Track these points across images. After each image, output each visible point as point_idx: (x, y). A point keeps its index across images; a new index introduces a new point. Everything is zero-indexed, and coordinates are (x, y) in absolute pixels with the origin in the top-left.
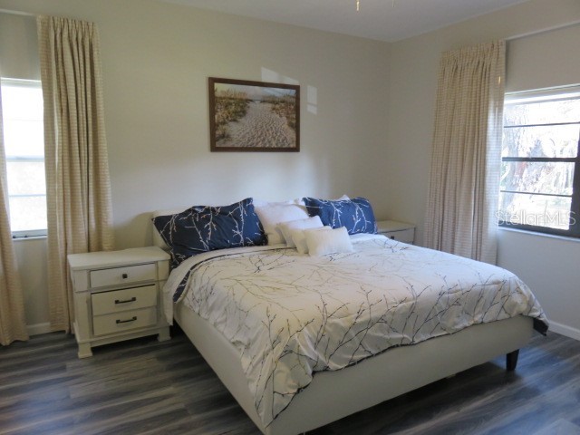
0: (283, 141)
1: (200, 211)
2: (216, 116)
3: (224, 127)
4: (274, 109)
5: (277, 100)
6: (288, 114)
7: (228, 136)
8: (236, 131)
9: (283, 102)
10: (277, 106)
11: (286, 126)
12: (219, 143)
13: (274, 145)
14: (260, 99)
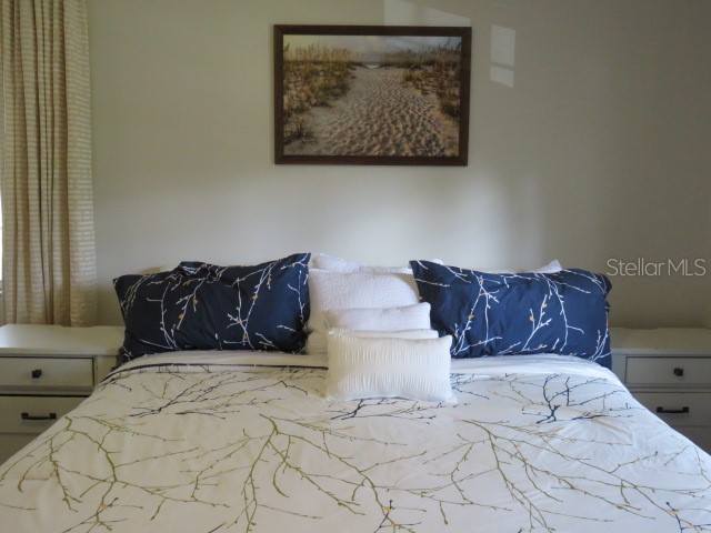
0: (428, 143)
1: (192, 271)
2: (286, 99)
3: (301, 118)
4: (409, 78)
5: (416, 60)
6: (442, 87)
7: (309, 135)
8: (326, 124)
9: (431, 63)
10: (418, 73)
11: (436, 113)
12: (291, 147)
13: (407, 151)
14: (378, 59)
